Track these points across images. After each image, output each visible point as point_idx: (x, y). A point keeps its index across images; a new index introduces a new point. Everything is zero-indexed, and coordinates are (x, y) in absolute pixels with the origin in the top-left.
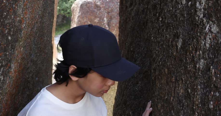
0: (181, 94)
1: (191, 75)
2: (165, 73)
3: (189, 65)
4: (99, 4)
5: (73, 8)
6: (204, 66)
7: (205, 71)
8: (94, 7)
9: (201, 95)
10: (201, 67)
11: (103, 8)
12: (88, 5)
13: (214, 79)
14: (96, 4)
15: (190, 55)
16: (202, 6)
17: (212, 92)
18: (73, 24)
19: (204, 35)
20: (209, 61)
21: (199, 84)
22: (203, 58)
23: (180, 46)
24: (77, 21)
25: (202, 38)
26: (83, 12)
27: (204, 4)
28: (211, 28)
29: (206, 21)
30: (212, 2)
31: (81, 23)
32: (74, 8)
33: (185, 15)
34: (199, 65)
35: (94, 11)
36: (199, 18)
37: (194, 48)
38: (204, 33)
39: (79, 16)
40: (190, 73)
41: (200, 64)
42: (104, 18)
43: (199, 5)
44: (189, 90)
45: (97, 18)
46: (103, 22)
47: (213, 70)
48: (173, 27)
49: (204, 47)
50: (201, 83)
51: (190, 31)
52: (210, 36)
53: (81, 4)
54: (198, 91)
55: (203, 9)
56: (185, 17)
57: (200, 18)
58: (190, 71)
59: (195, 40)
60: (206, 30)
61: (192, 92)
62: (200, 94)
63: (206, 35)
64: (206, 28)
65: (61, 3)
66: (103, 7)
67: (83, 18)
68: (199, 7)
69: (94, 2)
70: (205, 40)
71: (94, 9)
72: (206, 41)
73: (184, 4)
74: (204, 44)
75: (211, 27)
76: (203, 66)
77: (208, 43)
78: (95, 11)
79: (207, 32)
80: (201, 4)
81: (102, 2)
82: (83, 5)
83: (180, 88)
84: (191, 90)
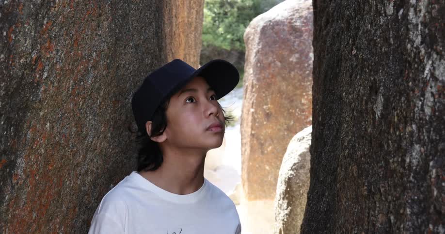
0: (379, 225)
1: (396, 181)
2: (353, 175)
3: (393, 157)
4: (299, 25)
5: (247, 35)
6: (420, 160)
7: (421, 172)
8: (288, 31)
9: (411, 229)
10: (415, 161)
11: (306, 33)
12: (276, 27)
13: (435, 193)
14: (292, 25)
15: (396, 134)
16: (419, 17)
17: (431, 223)
18: (248, 67)
19: (421, 85)
20: (429, 147)
21: (409, 203)
22: (419, 141)
23: (379, 113)
24: (254, 60)
25: (418, 93)
26: (267, 42)
27: (423, 11)
28: (434, 69)
29: (426, 53)
30: (439, 7)
31: (262, 65)
32: (250, 35)
33: (391, 40)
34: (410, 159)
35: (289, 40)
36: (412, 46)
37: (402, 118)
38: (421, 81)
39: (258, 52)
40: (395, 176)
41: (411, 156)
42: (309, 52)
43: (414, 16)
44: (392, 218)
45: (295, 53)
46: (308, 62)
47: (434, 171)
48: (370, 68)
49: (420, 114)
50: (413, 200)
51: (398, 78)
52: (433, 87)
53: (261, 27)
54: (406, 221)
55: (421, 24)
56: (390, 45)
57: (415, 46)
58: (395, 170)
59: (403, 99)
60: (425, 74)
61: (397, 221)
62: (410, 227)
63: (425, 86)
64: (424, 69)
65: (235, 26)
66: (306, 31)
67: (266, 54)
68: (414, 21)
69: (288, 21)
70: (422, 99)
71: (288, 36)
72: (425, 100)
73: (390, 15)
74: (420, 108)
75: (435, 65)
76: (417, 160)
77: (428, 106)
78: (291, 39)
79: (428, 78)
80: (418, 14)
81: (305, 21)
82: (266, 28)
83: (378, 211)
84: (395, 218)
